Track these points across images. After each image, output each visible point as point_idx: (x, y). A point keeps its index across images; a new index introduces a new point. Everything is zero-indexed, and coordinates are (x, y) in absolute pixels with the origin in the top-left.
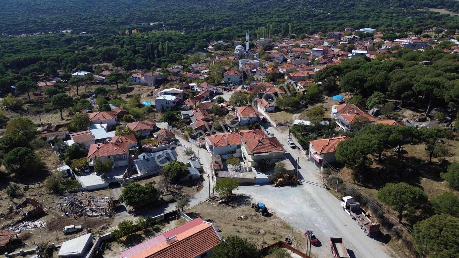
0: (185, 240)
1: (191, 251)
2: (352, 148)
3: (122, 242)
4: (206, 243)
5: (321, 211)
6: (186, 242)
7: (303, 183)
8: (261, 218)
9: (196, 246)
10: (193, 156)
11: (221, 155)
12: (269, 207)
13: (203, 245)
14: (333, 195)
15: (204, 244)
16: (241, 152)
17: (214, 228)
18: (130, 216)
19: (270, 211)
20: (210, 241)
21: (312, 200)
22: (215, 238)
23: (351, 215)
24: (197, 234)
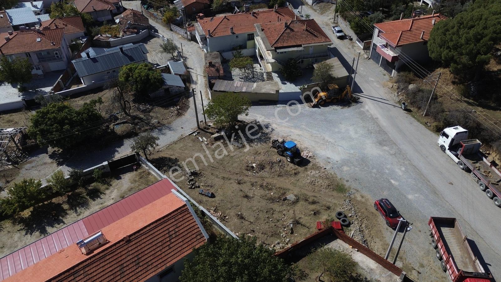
0: (121, 243)
1: (135, 268)
2: (472, 32)
3: (22, 221)
4: (171, 246)
5: (399, 154)
6: (125, 247)
7: (362, 99)
8: (288, 169)
9: (149, 255)
10: (175, 54)
11: (221, 52)
12: (303, 147)
13: (163, 250)
14: (418, 121)
15: (167, 248)
16: (254, 46)
17: (190, 211)
18: (52, 163)
19: (304, 154)
20: (181, 240)
21: (381, 131)
22: (193, 232)
23: (460, 163)
24: (152, 226)
